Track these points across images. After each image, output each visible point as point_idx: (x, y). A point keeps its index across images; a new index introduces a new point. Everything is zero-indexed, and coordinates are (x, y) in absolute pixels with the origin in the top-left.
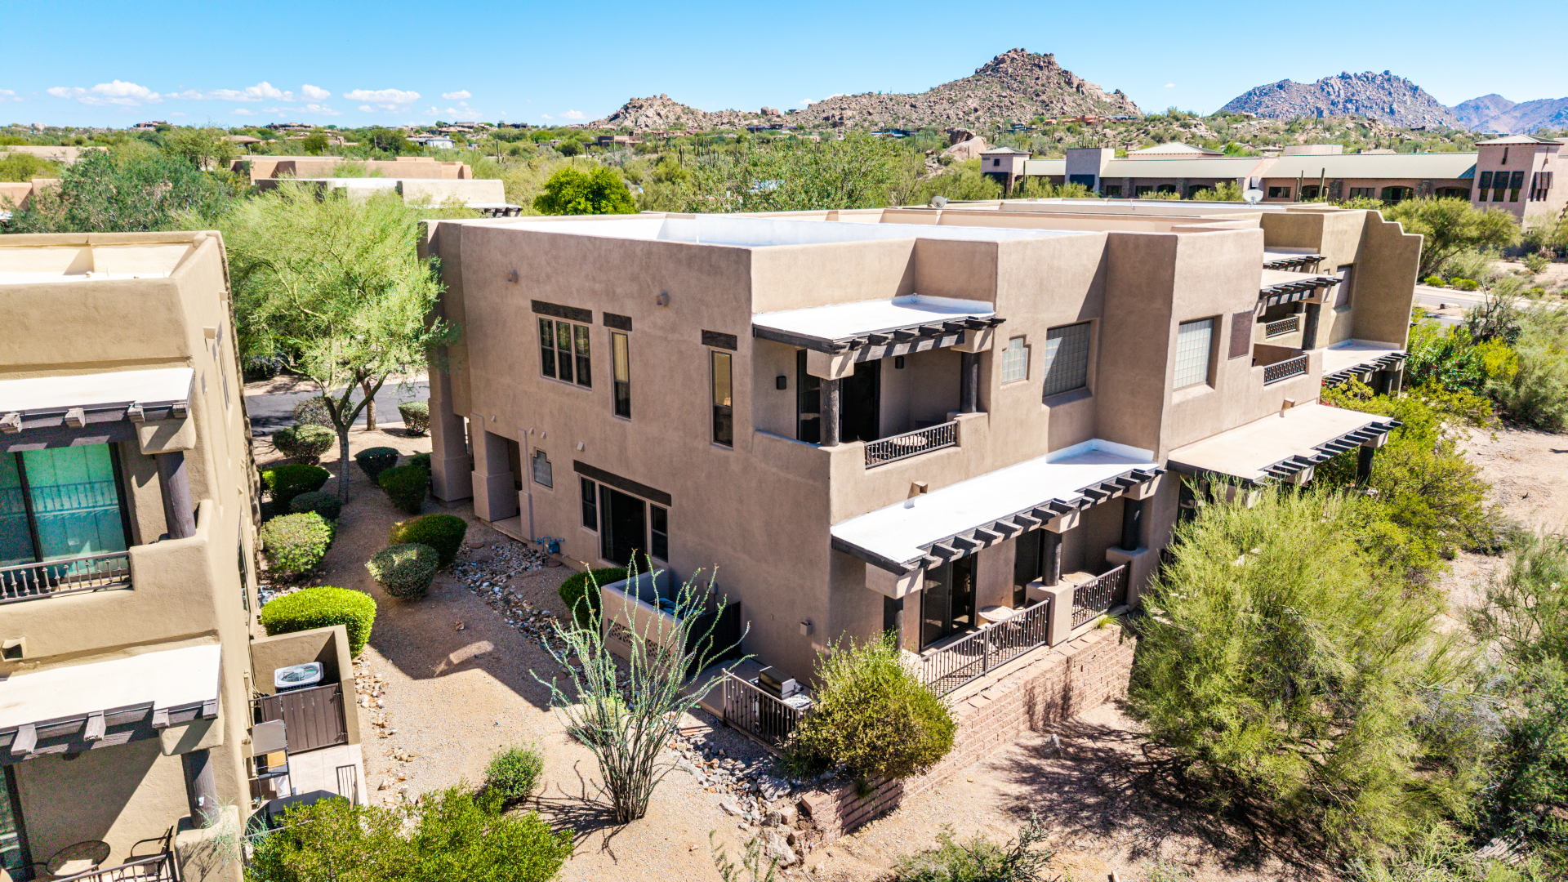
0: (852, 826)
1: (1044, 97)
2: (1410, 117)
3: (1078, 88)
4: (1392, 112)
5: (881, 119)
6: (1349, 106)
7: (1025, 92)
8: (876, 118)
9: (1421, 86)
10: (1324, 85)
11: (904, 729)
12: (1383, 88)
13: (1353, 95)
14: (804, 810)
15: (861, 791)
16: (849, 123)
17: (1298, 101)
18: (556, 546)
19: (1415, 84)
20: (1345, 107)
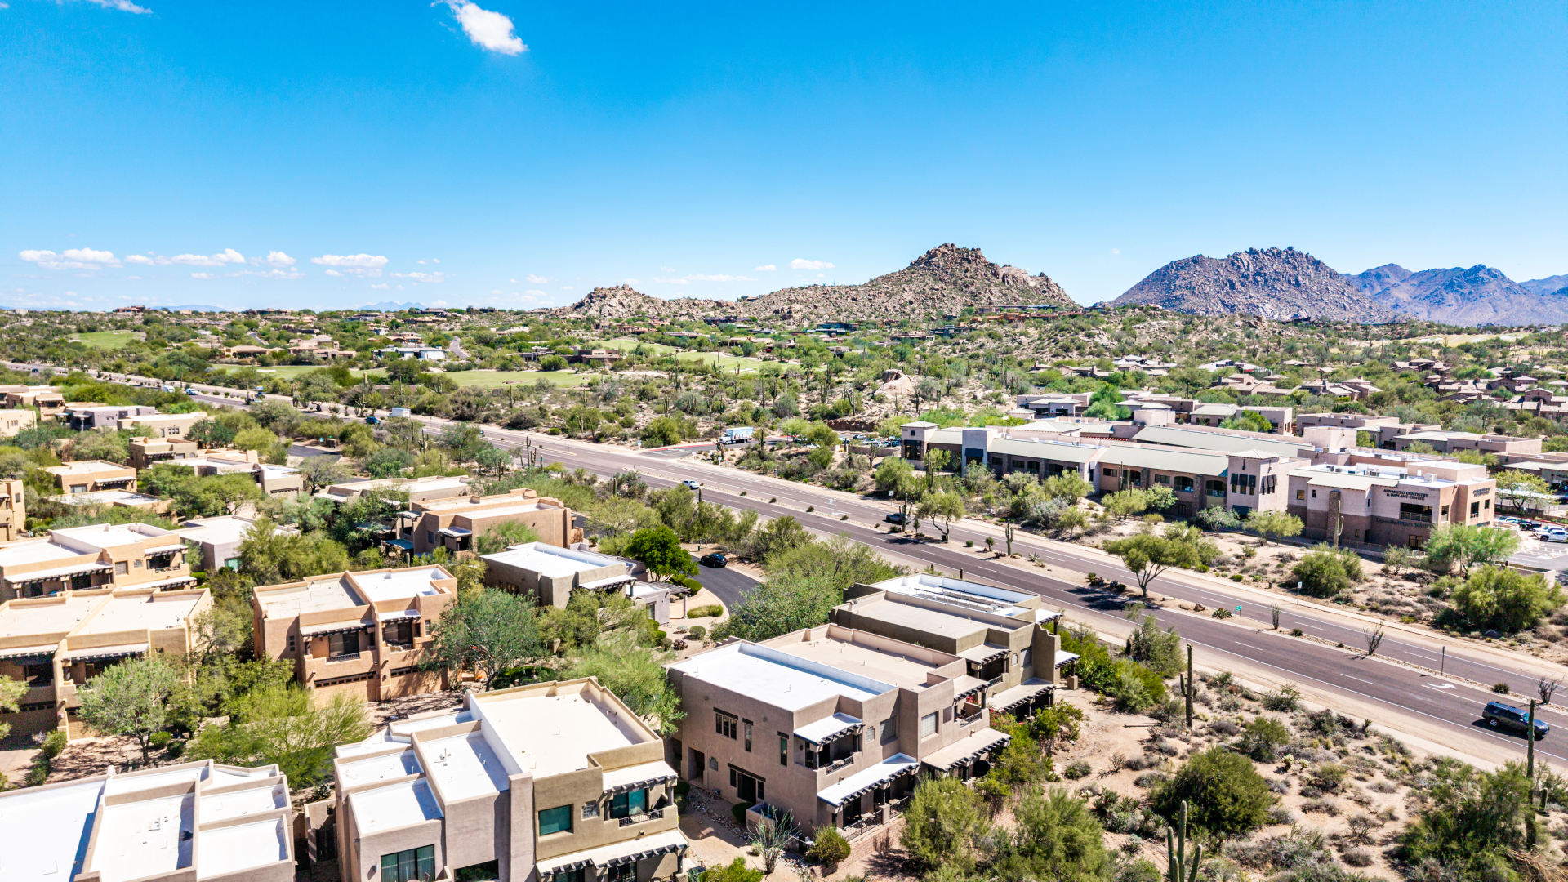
0: (825, 875)
1: (972, 288)
2: (1315, 288)
3: (1003, 278)
4: (1298, 284)
5: (826, 314)
6: (1259, 278)
7: (955, 284)
8: (821, 311)
9: (1323, 260)
10: (1234, 260)
11: (837, 849)
12: (1288, 262)
13: (1261, 268)
14: (813, 871)
15: (827, 866)
16: (797, 316)
17: (1212, 274)
18: (719, 792)
19: (1317, 258)
20: (1255, 280)
